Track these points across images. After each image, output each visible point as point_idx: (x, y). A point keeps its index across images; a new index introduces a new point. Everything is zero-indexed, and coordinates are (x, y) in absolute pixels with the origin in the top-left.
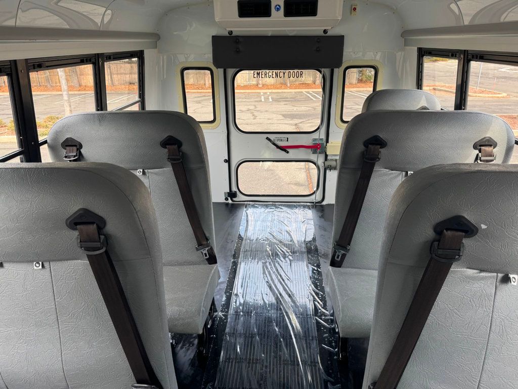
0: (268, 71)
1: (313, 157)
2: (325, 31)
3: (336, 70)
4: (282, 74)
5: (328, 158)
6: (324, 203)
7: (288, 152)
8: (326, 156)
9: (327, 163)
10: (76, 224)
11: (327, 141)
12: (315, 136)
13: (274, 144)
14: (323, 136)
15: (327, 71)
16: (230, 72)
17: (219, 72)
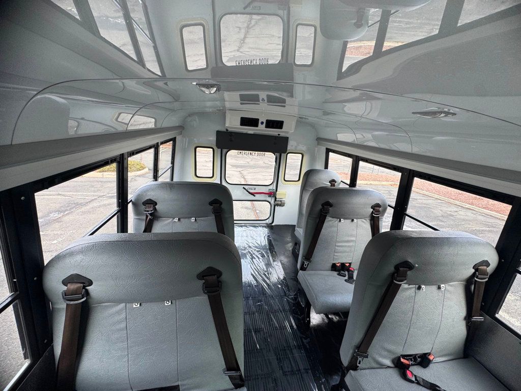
0: (246, 151)
1: (269, 199)
2: (279, 135)
3: (283, 154)
4: (254, 154)
5: (277, 200)
6: (273, 224)
7: (255, 196)
8: (276, 198)
9: (276, 202)
10: (203, 276)
11: (277, 190)
12: (271, 187)
13: (247, 191)
14: (275, 188)
15: (278, 155)
16: (224, 151)
17: (218, 151)
